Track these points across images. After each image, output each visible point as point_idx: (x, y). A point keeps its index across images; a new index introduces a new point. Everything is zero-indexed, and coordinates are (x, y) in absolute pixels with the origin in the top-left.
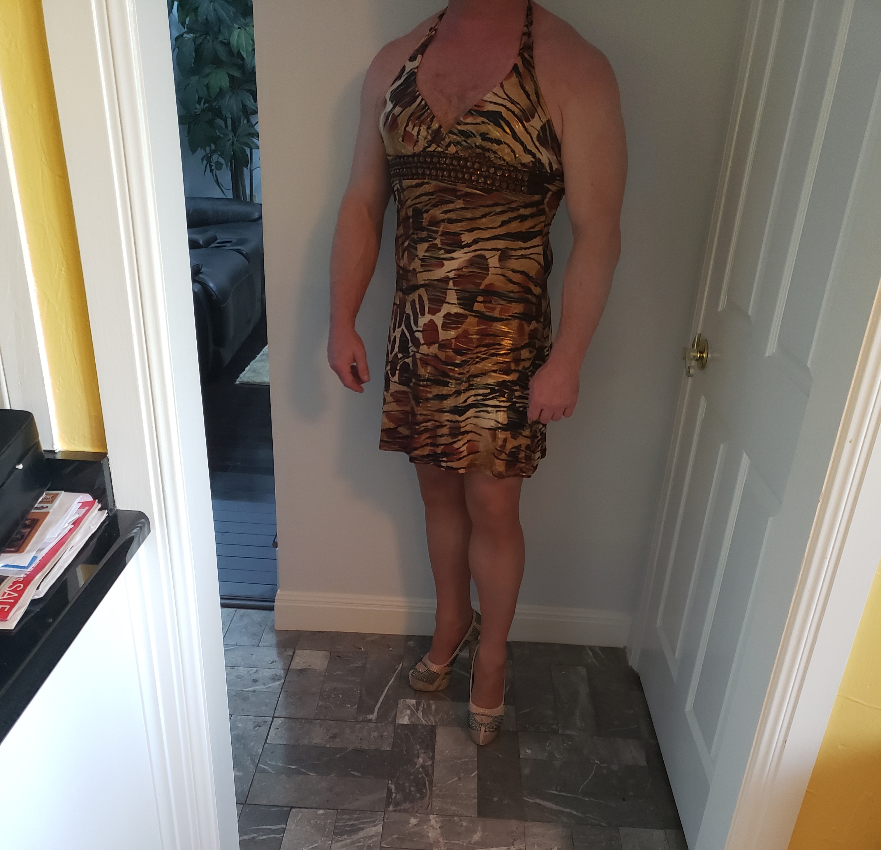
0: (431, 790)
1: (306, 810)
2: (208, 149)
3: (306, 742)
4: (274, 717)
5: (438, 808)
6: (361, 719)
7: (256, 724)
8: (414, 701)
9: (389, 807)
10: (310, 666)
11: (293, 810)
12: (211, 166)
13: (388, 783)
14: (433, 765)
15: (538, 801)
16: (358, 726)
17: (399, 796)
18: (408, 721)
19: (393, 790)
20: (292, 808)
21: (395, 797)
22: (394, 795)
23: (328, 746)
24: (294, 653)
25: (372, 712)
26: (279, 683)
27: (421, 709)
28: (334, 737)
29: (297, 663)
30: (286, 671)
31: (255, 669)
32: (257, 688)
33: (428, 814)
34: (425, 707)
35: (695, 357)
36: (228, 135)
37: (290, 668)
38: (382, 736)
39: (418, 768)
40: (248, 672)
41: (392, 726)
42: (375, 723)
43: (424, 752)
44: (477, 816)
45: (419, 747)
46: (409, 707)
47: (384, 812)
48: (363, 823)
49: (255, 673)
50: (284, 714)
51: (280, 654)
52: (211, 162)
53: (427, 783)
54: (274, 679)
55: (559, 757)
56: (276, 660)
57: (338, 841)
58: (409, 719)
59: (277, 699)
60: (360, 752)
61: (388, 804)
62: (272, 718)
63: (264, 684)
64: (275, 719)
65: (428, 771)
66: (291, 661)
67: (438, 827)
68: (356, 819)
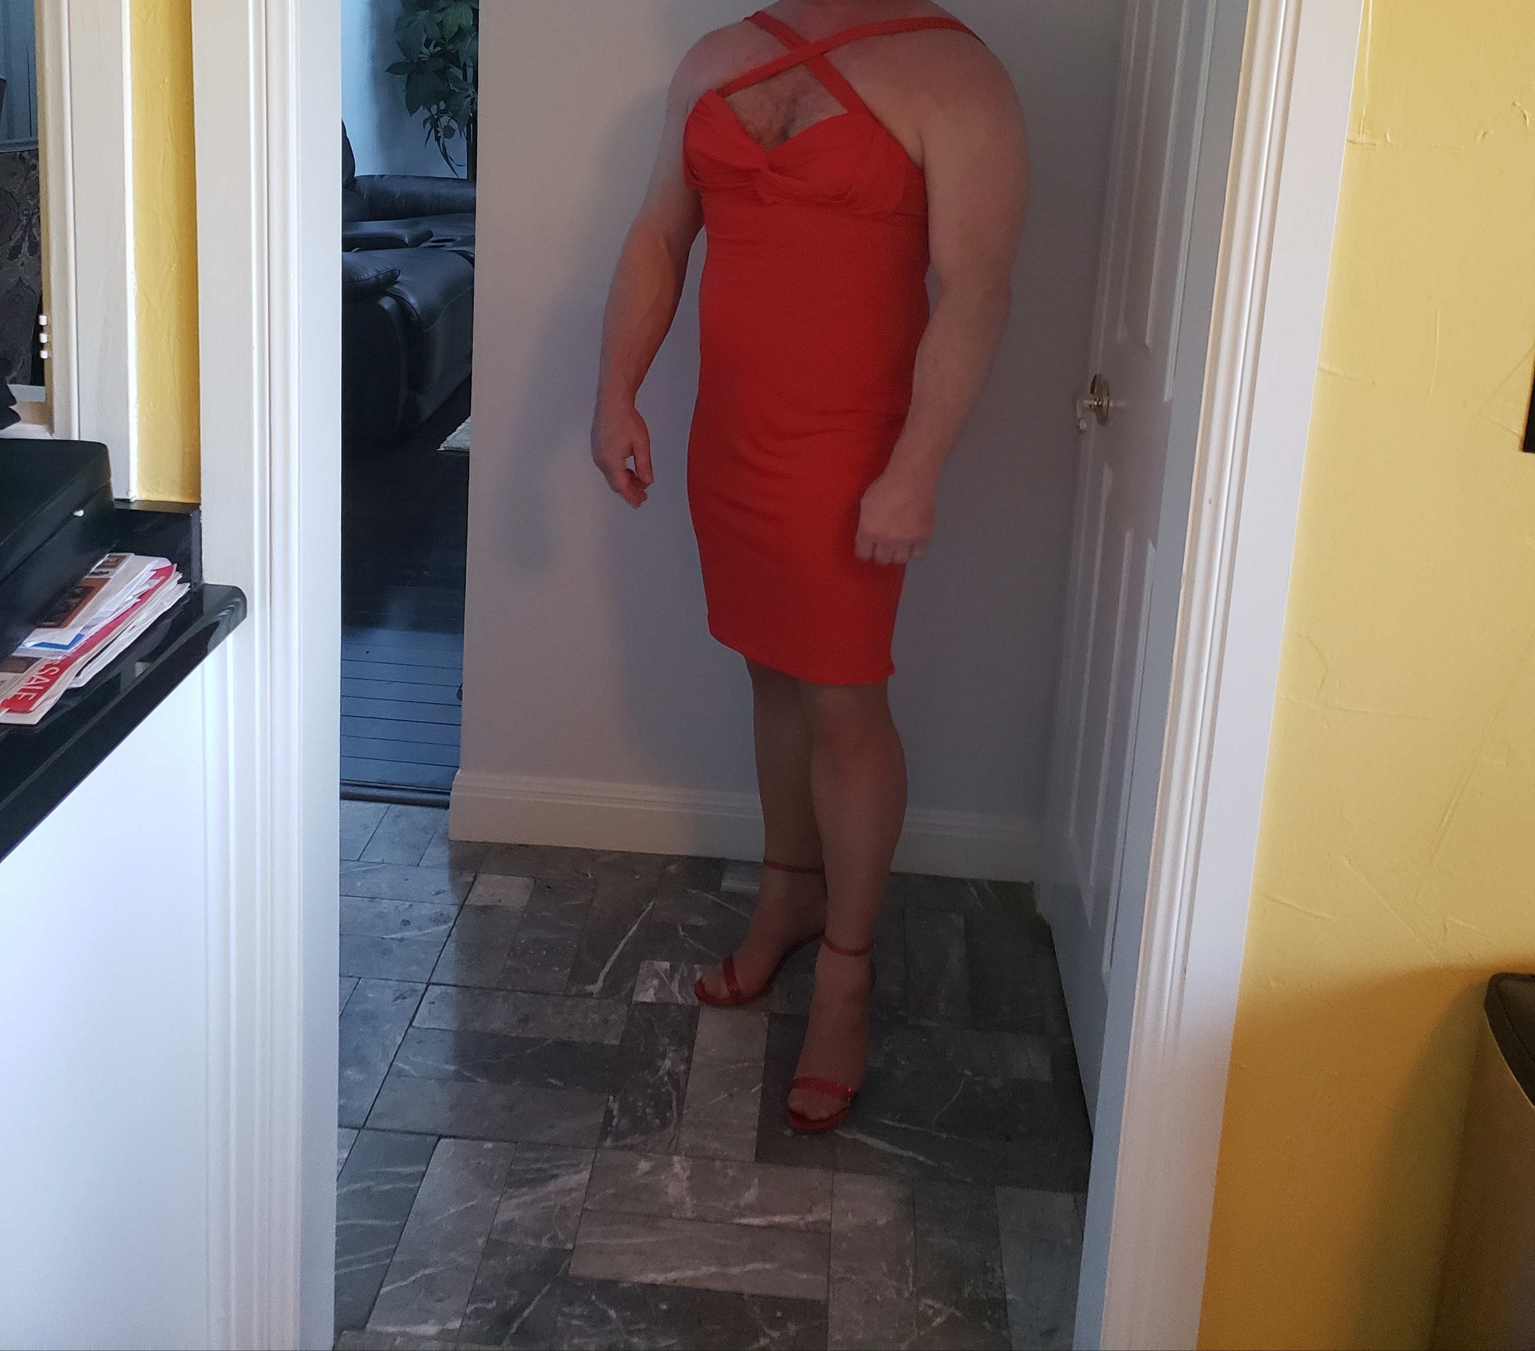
0: (680, 1114)
1: (465, 1142)
2: (434, 109)
3: (477, 1026)
4: (428, 984)
5: (688, 1146)
6: (574, 991)
7: (398, 994)
8: (666, 965)
9: (605, 1139)
10: (500, 901)
11: (443, 1141)
12: (437, 132)
13: (608, 1099)
14: (687, 1072)
16: (568, 1003)
17: (624, 1122)
18: (654, 997)
19: (615, 1113)
20: (442, 1136)
21: (617, 1124)
22: (615, 1121)
23: (514, 1035)
24: (475, 878)
25: (594, 982)
26: (445, 927)
27: (677, 977)
28: (525, 1020)
29: (479, 895)
30: (460, 907)
31: (408, 904)
32: (406, 934)
33: (670, 1155)
34: (685, 974)
36: (467, 90)
37: (466, 903)
38: (606, 1021)
39: (662, 1077)
40: (397, 907)
41: (625, 1005)
42: (597, 998)
43: (675, 1051)
44: (753, 1159)
45: (667, 1040)
46: (657, 975)
47: (596, 1148)
48: (558, 1167)
49: (407, 909)
50: (446, 979)
51: (452, 879)
52: (438, 127)
53: (674, 1103)
54: (437, 920)
55: (903, 1063)
56: (444, 889)
57: (511, 1197)
58: (655, 994)
59: (438, 954)
60: (565, 1046)
61: (604, 1136)
62: (425, 986)
63: (420, 930)
64: (430, 987)
65: (678, 1082)
66: (469, 893)
67: (685, 1178)
68: (548, 1160)
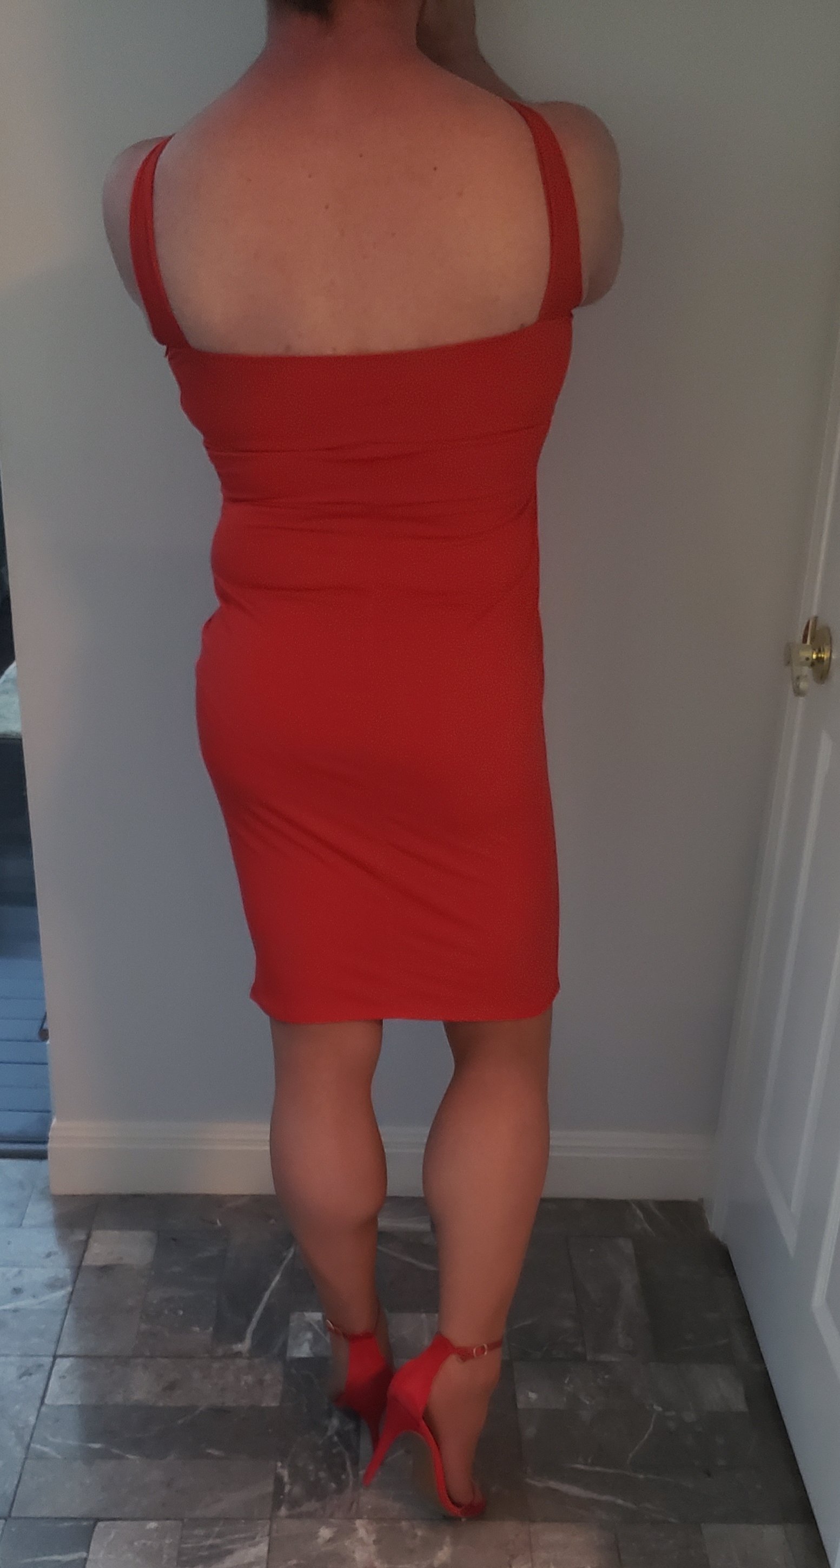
0: (356, 1474)
1: (125, 1523)
3: (119, 1399)
4: (55, 1357)
5: (370, 1507)
6: (220, 1351)
7: (23, 1370)
9: (279, 1508)
10: (121, 1258)
11: (100, 1524)
13: (276, 1465)
14: (357, 1429)
15: (553, 1484)
16: (216, 1365)
17: (297, 1490)
18: (310, 1353)
19: (286, 1479)
20: (98, 1520)
21: (290, 1491)
22: (287, 1488)
23: (161, 1404)
24: (89, 1236)
25: (241, 1339)
26: (63, 1293)
28: (171, 1387)
29: (96, 1254)
30: (76, 1269)
31: (16, 1270)
32: (21, 1303)
33: (352, 1519)
35: (807, 659)
37: (83, 1263)
38: (261, 1382)
39: (331, 1437)
40: (4, 1274)
41: (279, 1363)
42: (248, 1358)
46: (310, 1327)
47: (271, 1519)
48: (233, 1542)
49: (16, 1276)
50: (74, 1349)
51: (62, 1239)
54: (53, 1285)
55: (588, 1403)
56: (55, 1251)
58: (311, 1349)
59: (61, 1323)
60: (220, 1412)
61: (277, 1505)
62: (51, 1359)
63: (35, 1297)
64: (58, 1360)
65: (348, 1441)
66: (84, 1252)
67: (372, 1542)
68: (219, 1535)
